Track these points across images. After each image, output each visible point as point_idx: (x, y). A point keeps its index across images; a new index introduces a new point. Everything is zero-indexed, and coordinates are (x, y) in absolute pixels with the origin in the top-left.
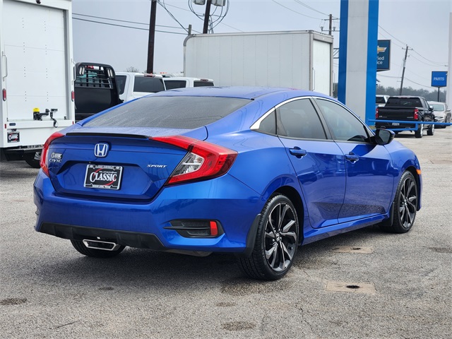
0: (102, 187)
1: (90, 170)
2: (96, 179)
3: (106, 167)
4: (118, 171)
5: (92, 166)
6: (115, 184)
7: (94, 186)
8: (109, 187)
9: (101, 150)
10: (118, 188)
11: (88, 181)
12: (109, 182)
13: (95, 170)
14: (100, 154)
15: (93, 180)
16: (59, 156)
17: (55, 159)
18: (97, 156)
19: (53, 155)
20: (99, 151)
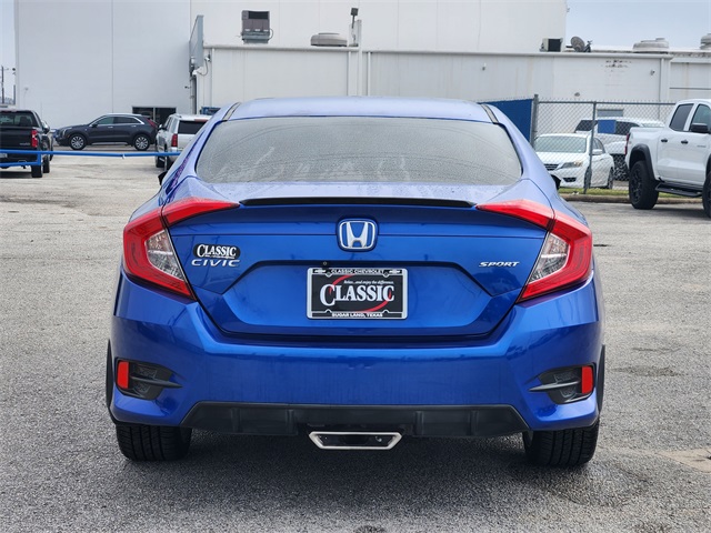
0: (359, 315)
1: (318, 281)
2: (338, 298)
3: (362, 271)
4: (398, 280)
5: (320, 271)
6: (397, 305)
7: (335, 315)
8: (380, 315)
9: (357, 236)
10: (404, 315)
11: (317, 304)
12: (376, 303)
13: (333, 280)
14: (357, 243)
15: (329, 301)
16: (228, 252)
17: (215, 260)
18: (350, 246)
19: (202, 251)
20: (351, 238)
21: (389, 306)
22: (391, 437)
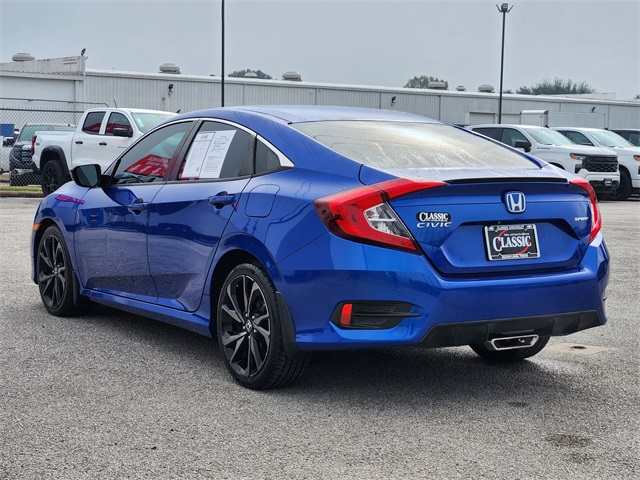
0: (516, 256)
1: (491, 234)
2: (503, 246)
3: (513, 227)
4: (531, 232)
5: (492, 228)
6: (533, 249)
7: (504, 257)
8: (526, 256)
9: (517, 203)
10: (539, 255)
11: (493, 251)
12: (523, 248)
13: (497, 234)
14: (517, 208)
15: (499, 248)
16: (443, 217)
17: (435, 223)
18: (513, 211)
19: (424, 217)
20: (514, 205)
21: (530, 249)
22: (532, 338)
